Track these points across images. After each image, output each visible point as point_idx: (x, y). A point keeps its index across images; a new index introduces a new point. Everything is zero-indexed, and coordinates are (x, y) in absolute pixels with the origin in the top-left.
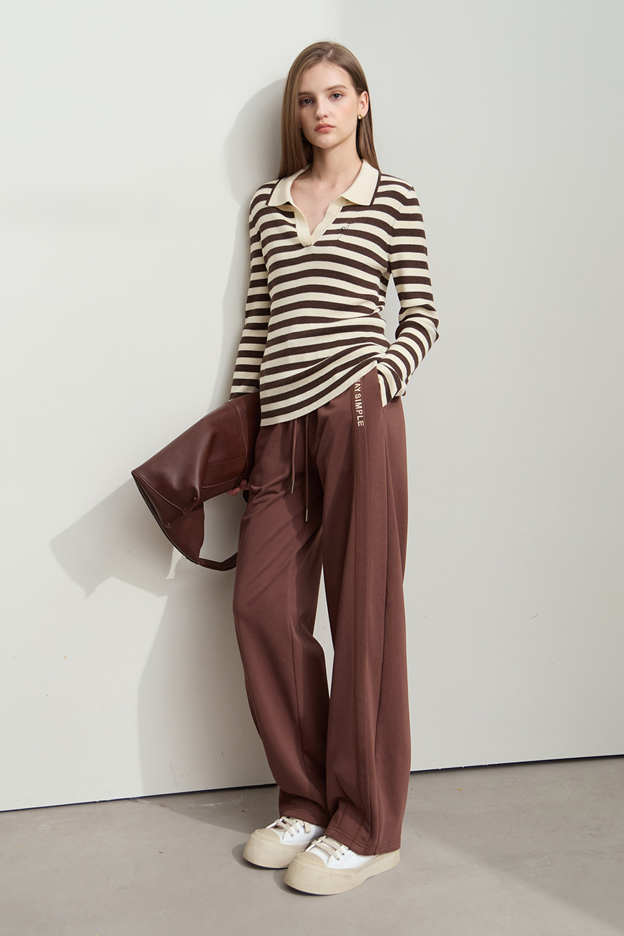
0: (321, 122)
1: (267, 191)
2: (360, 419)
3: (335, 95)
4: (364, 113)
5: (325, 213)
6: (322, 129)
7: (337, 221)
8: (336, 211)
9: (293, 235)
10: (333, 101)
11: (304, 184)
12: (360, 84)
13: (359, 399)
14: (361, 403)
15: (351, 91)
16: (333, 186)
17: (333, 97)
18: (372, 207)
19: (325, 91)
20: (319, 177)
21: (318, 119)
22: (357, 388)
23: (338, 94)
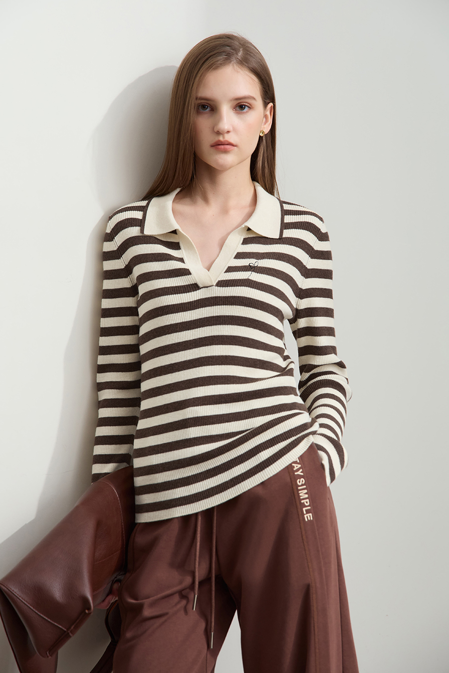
0: (221, 138)
1: (138, 215)
2: (308, 511)
3: (241, 106)
4: (267, 129)
5: (221, 246)
6: (222, 147)
7: (239, 256)
8: (235, 243)
9: (185, 272)
10: (238, 113)
11: (186, 208)
12: (268, 95)
13: (302, 485)
14: (306, 491)
15: (259, 103)
16: (225, 211)
17: (238, 108)
18: (281, 240)
19: (231, 100)
20: (206, 200)
21: (218, 133)
22: (298, 470)
23: (245, 105)
